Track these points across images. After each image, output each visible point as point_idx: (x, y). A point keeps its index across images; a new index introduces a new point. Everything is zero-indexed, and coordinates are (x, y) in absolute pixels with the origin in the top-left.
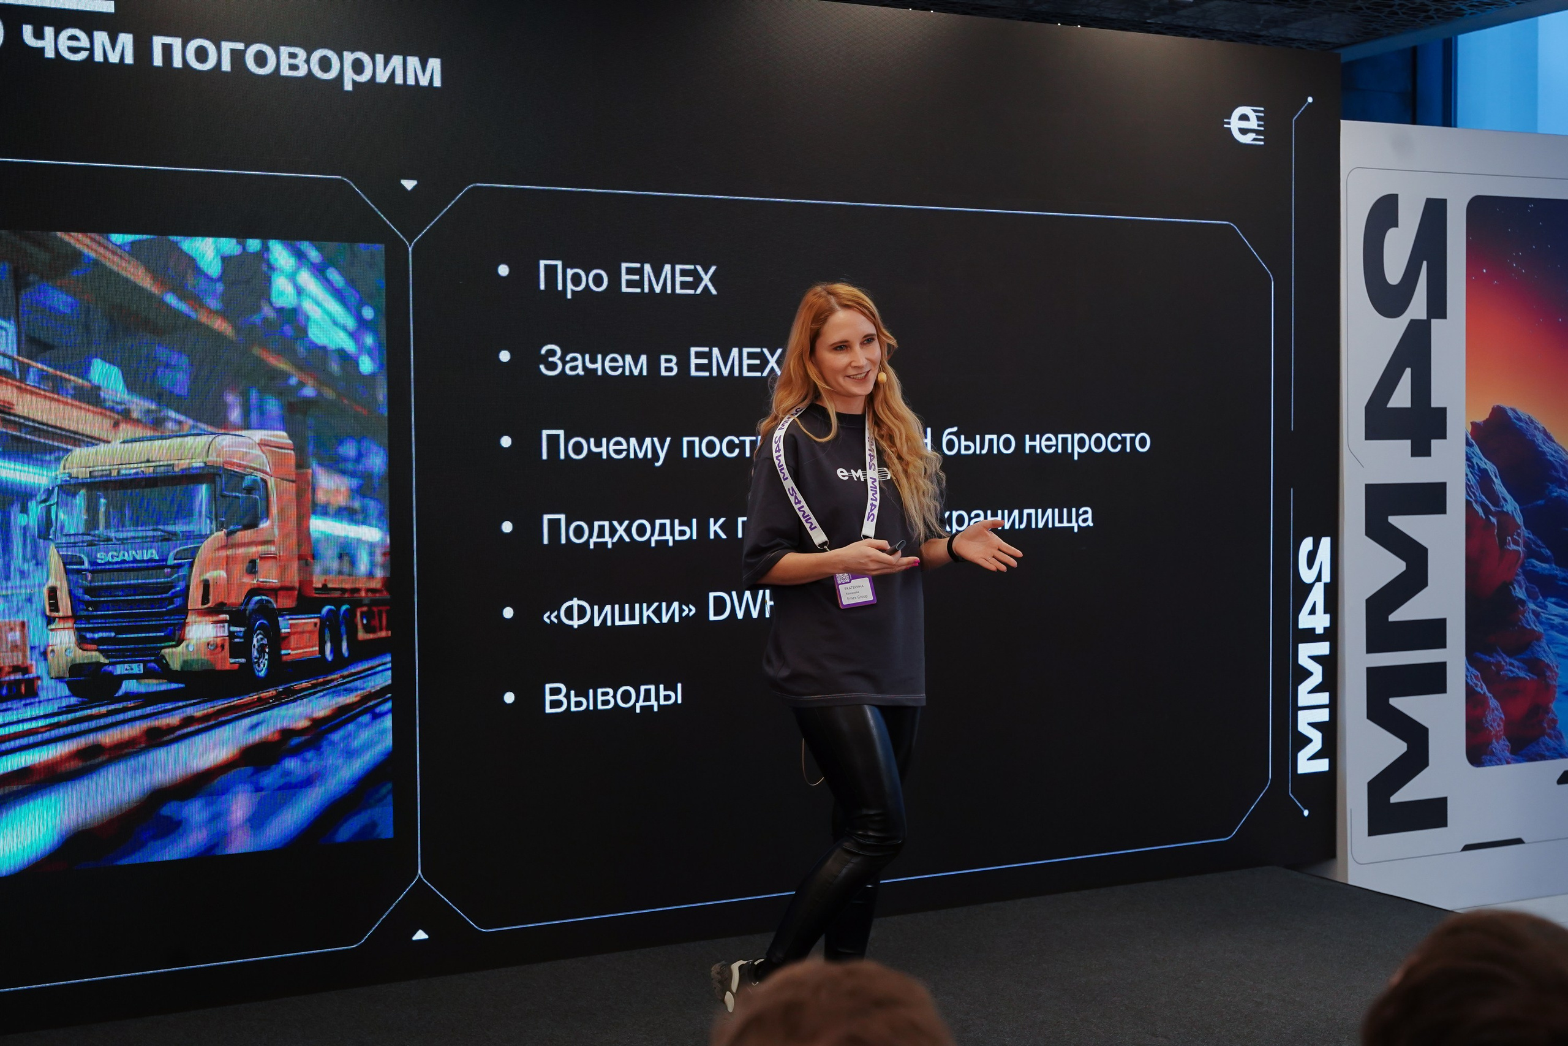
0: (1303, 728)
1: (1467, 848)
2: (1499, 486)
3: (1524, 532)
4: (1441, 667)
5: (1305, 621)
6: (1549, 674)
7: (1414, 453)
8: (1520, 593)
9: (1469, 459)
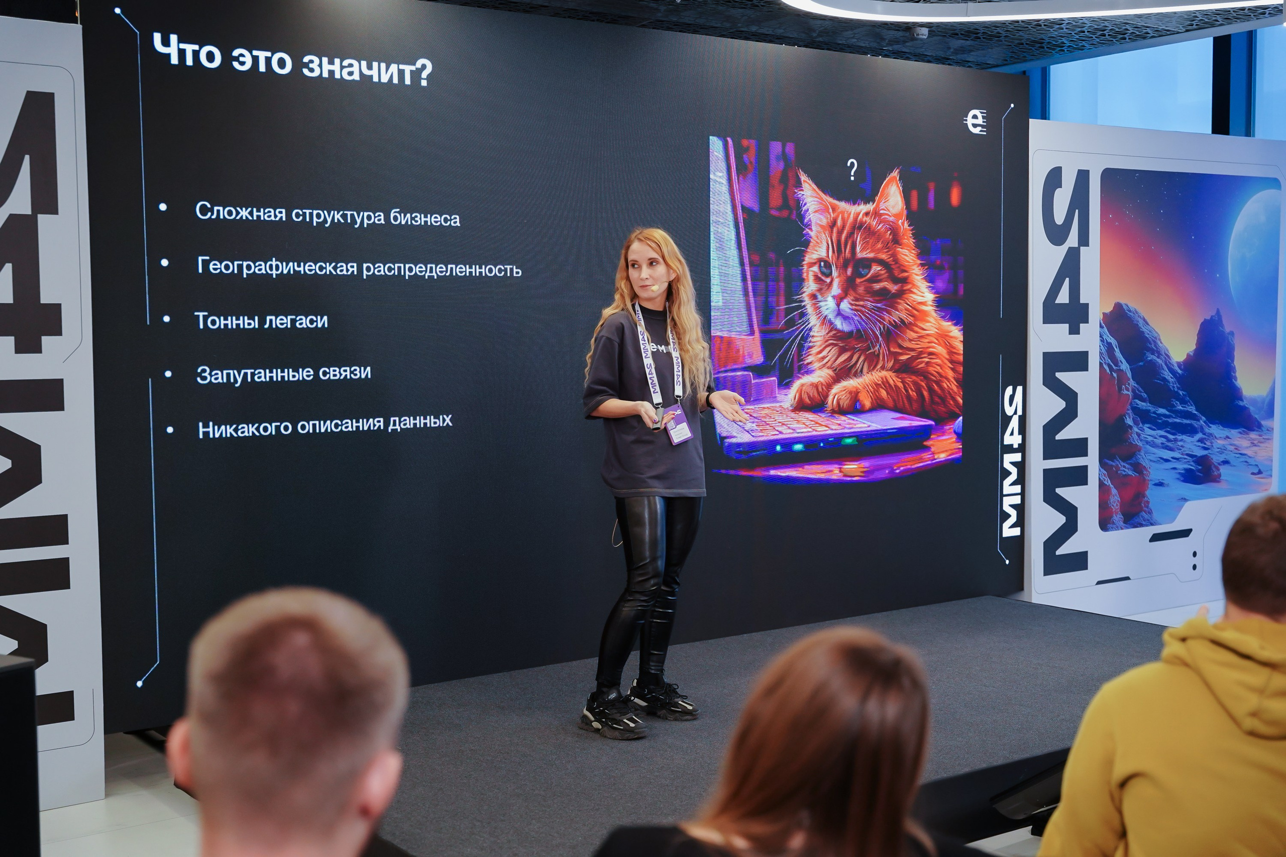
0: (1007, 508)
1: (1099, 583)
2: (1118, 353)
3: (1132, 382)
4: (1084, 469)
5: (1008, 440)
6: (1145, 472)
7: (1070, 333)
8: (1129, 421)
9: (1101, 336)
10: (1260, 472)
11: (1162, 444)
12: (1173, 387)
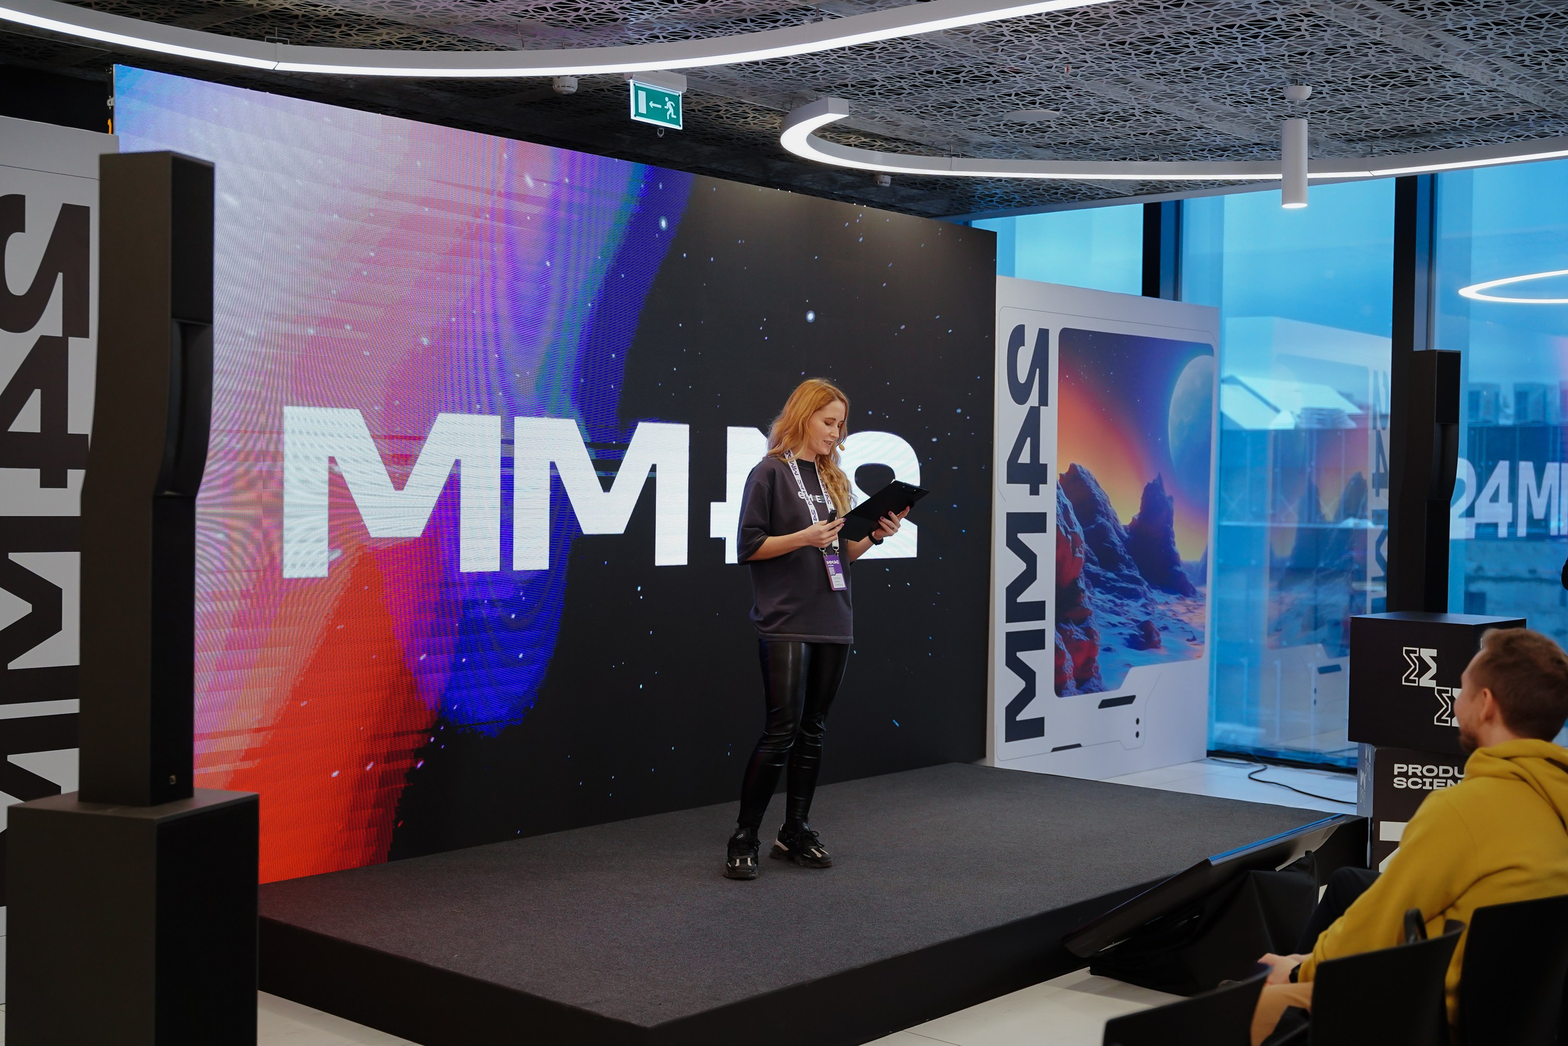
1: (1054, 750)
2: (1073, 516)
3: (1085, 545)
4: (1041, 633)
6: (1095, 637)
7: (1031, 494)
8: (1082, 585)
9: (1058, 498)
10: (1194, 639)
11: (1110, 608)
12: (1121, 551)
